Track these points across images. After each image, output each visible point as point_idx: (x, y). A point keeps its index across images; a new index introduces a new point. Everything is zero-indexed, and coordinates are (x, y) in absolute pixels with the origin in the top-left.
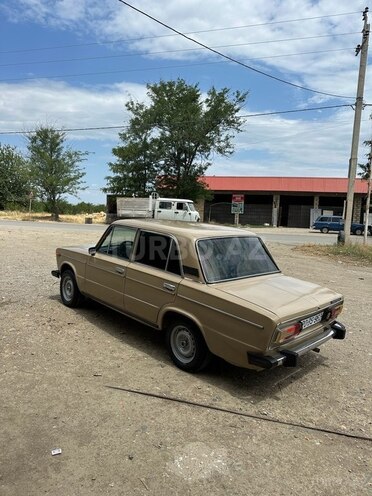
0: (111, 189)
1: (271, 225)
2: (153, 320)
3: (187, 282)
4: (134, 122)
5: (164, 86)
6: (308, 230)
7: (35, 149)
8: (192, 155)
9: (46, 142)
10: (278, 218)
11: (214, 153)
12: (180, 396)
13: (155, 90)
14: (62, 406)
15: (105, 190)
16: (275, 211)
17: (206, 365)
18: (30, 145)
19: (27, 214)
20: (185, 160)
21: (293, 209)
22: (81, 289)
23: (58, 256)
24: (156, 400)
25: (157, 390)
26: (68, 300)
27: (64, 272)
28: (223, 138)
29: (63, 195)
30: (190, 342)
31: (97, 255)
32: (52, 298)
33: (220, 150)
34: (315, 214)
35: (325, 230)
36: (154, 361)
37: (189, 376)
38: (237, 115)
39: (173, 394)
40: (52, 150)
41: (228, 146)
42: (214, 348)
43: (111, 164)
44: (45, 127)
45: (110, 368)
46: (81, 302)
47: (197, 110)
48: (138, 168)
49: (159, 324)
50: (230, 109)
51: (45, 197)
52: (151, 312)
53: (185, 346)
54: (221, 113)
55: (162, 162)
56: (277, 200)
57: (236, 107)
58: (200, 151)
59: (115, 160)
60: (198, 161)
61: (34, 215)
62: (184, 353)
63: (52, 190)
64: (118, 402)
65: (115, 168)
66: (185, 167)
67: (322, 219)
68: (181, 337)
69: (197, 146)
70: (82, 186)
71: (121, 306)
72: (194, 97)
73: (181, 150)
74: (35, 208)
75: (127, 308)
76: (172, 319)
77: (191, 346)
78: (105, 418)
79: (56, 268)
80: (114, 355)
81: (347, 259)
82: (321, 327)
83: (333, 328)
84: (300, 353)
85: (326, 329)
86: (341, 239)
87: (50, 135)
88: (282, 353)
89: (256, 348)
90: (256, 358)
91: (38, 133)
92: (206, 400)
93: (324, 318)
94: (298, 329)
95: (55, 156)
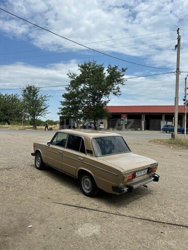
0: (61, 113)
1: (141, 130)
2: (74, 174)
3: (88, 156)
4: (72, 82)
5: (85, 64)
6: (160, 132)
7: (25, 96)
8: (101, 96)
9: (31, 92)
10: (145, 126)
11: (111, 94)
12: (84, 206)
13: (82, 67)
14: (33, 210)
15: (59, 114)
16: (143, 122)
17: (96, 193)
18: (23, 94)
19: (21, 126)
20: (97, 99)
21: (152, 122)
22: (44, 161)
23: (34, 146)
24: (73, 208)
25: (74, 203)
26: (38, 166)
27: (37, 154)
28: (116, 88)
29: (38, 117)
30: (90, 183)
31: (51, 146)
32: (31, 166)
33: (115, 94)
34: (163, 124)
35: (168, 132)
36: (75, 192)
37: (89, 198)
38: (123, 77)
39: (81, 205)
40: (34, 96)
41: (119, 91)
42: (99, 186)
43: (61, 102)
44: (30, 85)
45: (55, 195)
46: (44, 167)
47: (103, 76)
48: (74, 103)
49: (77, 175)
50: (118, 75)
51: (30, 118)
52: (73, 170)
53: (88, 186)
54: (115, 77)
55: (86, 100)
56: (143, 117)
57: (122, 74)
58: (104, 95)
59: (64, 100)
60: (104, 99)
61: (25, 127)
62: (86, 188)
63: (33, 114)
64: (57, 208)
65: (63, 103)
66: (97, 102)
67: (167, 126)
68: (86, 181)
69: (103, 92)
70: (48, 112)
71: (60, 168)
72: (101, 69)
73: (95, 94)
74: (25, 123)
75: (63, 169)
76: (82, 173)
77: (90, 185)
78: (51, 214)
79: (33, 152)
80: (57, 190)
81: (175, 146)
82: (147, 176)
83: (154, 176)
84: (135, 186)
85: (150, 177)
86: (173, 136)
87: (33, 89)
88: (127, 186)
89: (115, 184)
90: (116, 188)
91: (27, 88)
92: (95, 208)
93: (148, 172)
94: (134, 176)
95: (35, 98)
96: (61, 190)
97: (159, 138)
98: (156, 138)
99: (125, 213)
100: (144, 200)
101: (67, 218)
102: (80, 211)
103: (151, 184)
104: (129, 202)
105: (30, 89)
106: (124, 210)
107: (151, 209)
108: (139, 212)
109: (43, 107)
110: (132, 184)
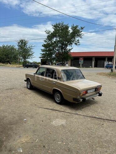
0: (42, 57)
1: (92, 67)
2: (50, 91)
3: (59, 81)
4: (48, 36)
5: (57, 25)
6: (104, 68)
7: (19, 46)
8: (66, 45)
9: (23, 43)
10: (94, 65)
11: (73, 44)
12: (56, 109)
13: (54, 26)
14: (27, 111)
15: (40, 57)
16: (93, 62)
17: (64, 102)
18: (18, 44)
19: (18, 65)
20: (64, 47)
21: (99, 62)
22: (32, 84)
23: (26, 76)
24: (51, 110)
25: (51, 108)
26: (29, 87)
27: (28, 80)
28: (77, 40)
29: (28, 59)
30: (60, 97)
31: (36, 75)
32: (25, 87)
33: (76, 44)
34: (106, 63)
35: (109, 68)
36: (51, 102)
37: (59, 105)
38: (81, 33)
39: (55, 109)
40: (24, 46)
41: (78, 42)
42: (65, 98)
43: (42, 49)
44: (22, 39)
45: (39, 103)
46: (32, 88)
47: (68, 32)
48: (50, 50)
49: (52, 92)
50: (78, 31)
51: (23, 60)
52: (49, 89)
53: (58, 98)
54: (76, 32)
55: (57, 48)
56: (94, 59)
57: (81, 31)
58: (69, 45)
59: (43, 48)
60: (69, 48)
61: (20, 66)
62: (58, 100)
63: (25, 57)
64: (40, 111)
65: (43, 51)
66: (64, 49)
67: (109, 65)
68: (58, 95)
69: (68, 43)
70: (33, 56)
71: (42, 88)
72: (67, 28)
73: (63, 44)
74: (20, 63)
75: (44, 89)
76: (55, 91)
77: (60, 98)
78: (37, 113)
79: (25, 79)
80: (41, 101)
81: (113, 77)
82: (94, 93)
83: (99, 93)
84: (87, 99)
85: (96, 93)
86: (112, 71)
87: (24, 41)
88: (82, 98)
89: (75, 97)
90: (75, 99)
91: (20, 41)
92: (63, 110)
93: (95, 90)
94: (86, 92)
95: (25, 47)
96: (43, 101)
97: (103, 72)
98: (101, 72)
99: (81, 113)
100: (92, 107)
101: (46, 116)
102: (54, 112)
103: (97, 98)
104: (83, 108)
105: (22, 41)
106: (80, 112)
107: (96, 111)
108: (89, 113)
109: (31, 53)
110: (85, 97)
